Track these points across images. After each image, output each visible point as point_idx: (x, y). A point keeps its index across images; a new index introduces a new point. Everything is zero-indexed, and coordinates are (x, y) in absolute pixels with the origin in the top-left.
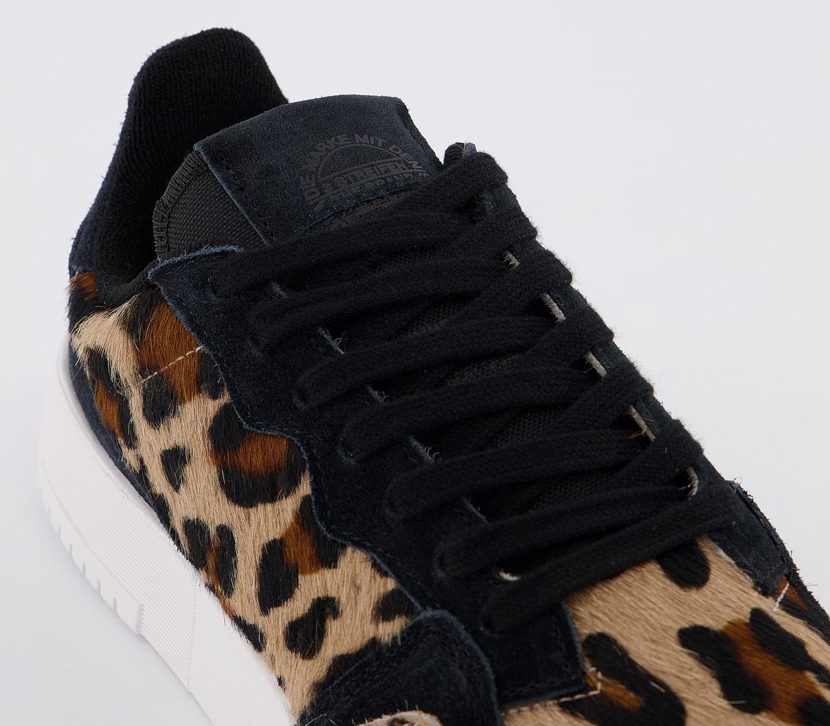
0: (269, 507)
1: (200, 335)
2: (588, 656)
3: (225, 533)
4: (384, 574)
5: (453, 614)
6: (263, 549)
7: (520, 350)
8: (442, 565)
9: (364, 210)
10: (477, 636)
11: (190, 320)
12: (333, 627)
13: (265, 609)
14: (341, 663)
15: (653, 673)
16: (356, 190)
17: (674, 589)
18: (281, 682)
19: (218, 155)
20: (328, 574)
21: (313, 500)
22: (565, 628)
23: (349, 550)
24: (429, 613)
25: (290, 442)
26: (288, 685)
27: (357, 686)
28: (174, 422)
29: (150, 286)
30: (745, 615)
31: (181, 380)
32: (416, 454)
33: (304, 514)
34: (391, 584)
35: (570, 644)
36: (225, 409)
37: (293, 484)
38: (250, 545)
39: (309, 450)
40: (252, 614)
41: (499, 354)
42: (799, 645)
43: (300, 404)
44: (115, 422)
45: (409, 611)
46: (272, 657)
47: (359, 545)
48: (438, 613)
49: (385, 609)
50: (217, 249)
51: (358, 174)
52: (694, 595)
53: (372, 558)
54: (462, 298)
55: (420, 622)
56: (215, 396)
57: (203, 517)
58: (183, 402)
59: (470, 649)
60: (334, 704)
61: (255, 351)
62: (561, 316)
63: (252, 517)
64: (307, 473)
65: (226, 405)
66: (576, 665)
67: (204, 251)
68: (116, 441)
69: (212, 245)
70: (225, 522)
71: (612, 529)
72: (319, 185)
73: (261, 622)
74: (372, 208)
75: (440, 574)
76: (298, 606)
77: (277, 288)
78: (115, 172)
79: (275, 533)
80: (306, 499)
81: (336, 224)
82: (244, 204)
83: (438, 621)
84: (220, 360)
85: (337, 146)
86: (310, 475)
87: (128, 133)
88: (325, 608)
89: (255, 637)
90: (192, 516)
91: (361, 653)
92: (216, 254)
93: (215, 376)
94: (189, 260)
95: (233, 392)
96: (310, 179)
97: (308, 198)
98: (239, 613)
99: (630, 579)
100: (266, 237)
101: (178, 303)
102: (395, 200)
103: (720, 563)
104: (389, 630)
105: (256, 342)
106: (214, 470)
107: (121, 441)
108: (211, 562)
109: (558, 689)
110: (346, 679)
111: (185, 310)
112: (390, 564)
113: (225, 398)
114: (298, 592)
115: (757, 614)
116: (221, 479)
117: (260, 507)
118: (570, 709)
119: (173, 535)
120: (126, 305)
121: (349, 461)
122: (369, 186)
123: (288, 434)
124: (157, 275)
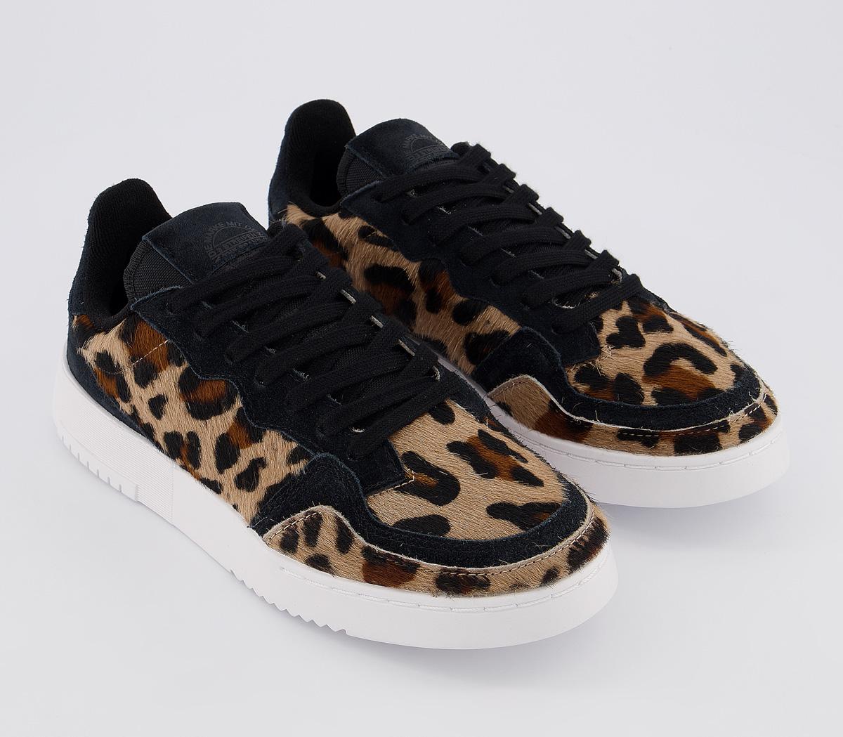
0: (218, 417)
1: (167, 335)
2: (405, 464)
3: (193, 436)
4: (291, 440)
5: (332, 454)
6: (217, 441)
7: (338, 319)
8: (322, 430)
9: (240, 259)
10: (347, 463)
11: (159, 327)
12: (263, 473)
13: (221, 471)
14: (272, 490)
15: (440, 467)
16: (235, 250)
17: (440, 425)
18: (235, 507)
19: (156, 240)
20: (257, 446)
21: (244, 409)
22: (392, 452)
23: (268, 432)
24: (319, 455)
25: (227, 382)
26: (241, 507)
27: (283, 499)
28: (156, 382)
29: (131, 314)
30: (475, 433)
31: (159, 360)
32: (298, 377)
33: (240, 418)
34: (294, 445)
35: (396, 458)
36: (187, 371)
37: (232, 402)
38: (208, 439)
39: (238, 384)
40: (212, 474)
41: (327, 323)
42: (503, 444)
43: (229, 362)
44: (114, 390)
45: (308, 457)
46: (228, 495)
47: (273, 428)
48: (324, 455)
49: (293, 458)
50: (169, 289)
51: (233, 241)
52: (450, 427)
53: (282, 433)
54: (302, 297)
55: (314, 461)
56: (179, 365)
57: (178, 430)
58: (161, 370)
59: (344, 469)
60: (271, 511)
61: (199, 338)
62: (353, 300)
63: (209, 425)
64: (239, 396)
65: (187, 368)
66: (401, 469)
67: (161, 290)
68: (115, 401)
69: (165, 287)
70: (192, 430)
71: (405, 401)
72: (215, 249)
73: (219, 478)
74: (243, 258)
75: (321, 435)
76: (242, 464)
77: (205, 304)
78: (87, 261)
79: (223, 430)
80: (240, 409)
81: (228, 268)
82: (176, 264)
83: (325, 459)
84: (180, 346)
85: (219, 229)
86: (241, 397)
87: (91, 239)
88: (258, 463)
89: (215, 487)
90: (170, 430)
91: (282, 483)
92: (169, 291)
93: (178, 354)
94: (153, 296)
95: (190, 360)
96: (210, 246)
97: (211, 257)
98: (205, 476)
99: (417, 424)
100: (191, 279)
101: (151, 321)
102: (254, 253)
103: (458, 410)
104: (297, 468)
105: (199, 334)
106: (183, 404)
107: (118, 399)
108: (184, 453)
109: (393, 482)
110: (276, 497)
111: (154, 323)
112: (292, 434)
113: (186, 365)
114: (240, 458)
115: (481, 432)
116: (187, 407)
117: (213, 418)
118: (402, 490)
119: (157, 445)
120: (119, 325)
121: (260, 386)
122: (241, 247)
123: (224, 377)
124: (135, 308)
